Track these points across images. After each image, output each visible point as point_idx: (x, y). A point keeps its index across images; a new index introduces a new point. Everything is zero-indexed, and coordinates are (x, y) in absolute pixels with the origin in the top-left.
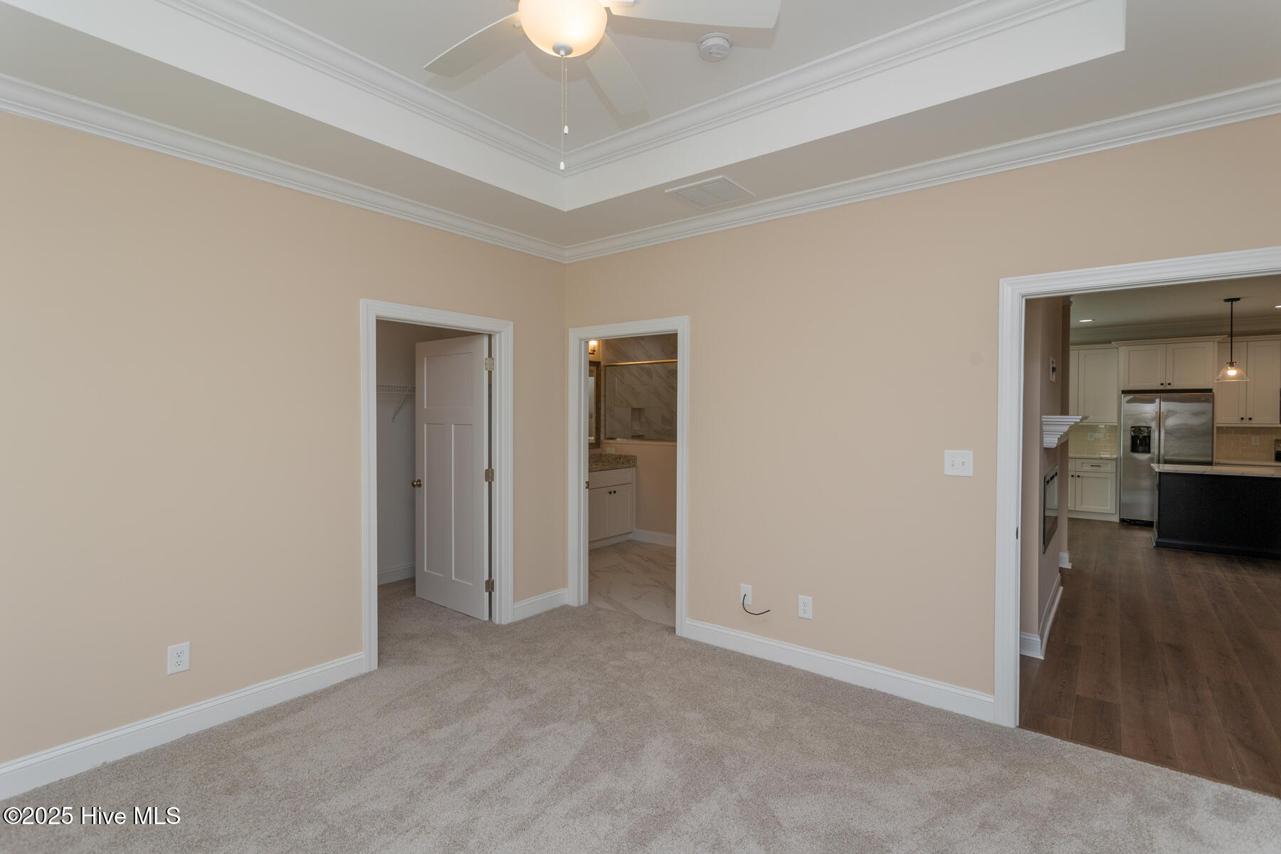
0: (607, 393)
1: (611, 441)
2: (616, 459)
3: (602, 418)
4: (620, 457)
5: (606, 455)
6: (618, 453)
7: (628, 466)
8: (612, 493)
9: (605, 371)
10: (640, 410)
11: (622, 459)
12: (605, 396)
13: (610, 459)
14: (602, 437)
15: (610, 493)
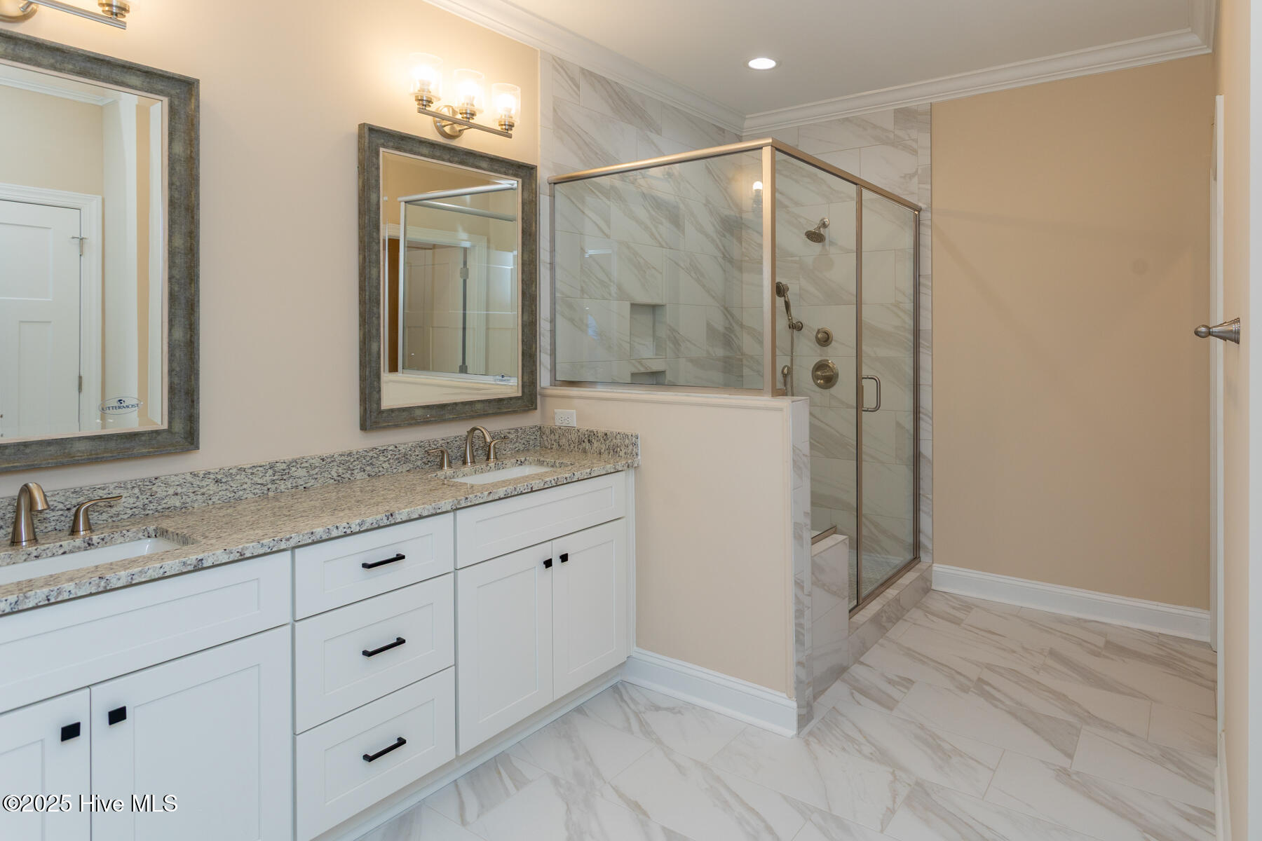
0: (558, 259)
1: (574, 391)
2: (581, 442)
3: (544, 326)
4: (590, 437)
5: (552, 431)
6: (586, 427)
7: (609, 467)
8: (556, 561)
9: (553, 196)
10: (654, 308)
11: (596, 444)
12: (552, 266)
13: (563, 441)
14: (544, 379)
15: (548, 563)
